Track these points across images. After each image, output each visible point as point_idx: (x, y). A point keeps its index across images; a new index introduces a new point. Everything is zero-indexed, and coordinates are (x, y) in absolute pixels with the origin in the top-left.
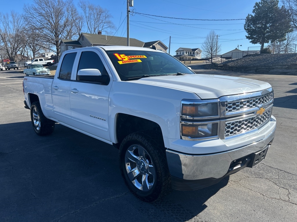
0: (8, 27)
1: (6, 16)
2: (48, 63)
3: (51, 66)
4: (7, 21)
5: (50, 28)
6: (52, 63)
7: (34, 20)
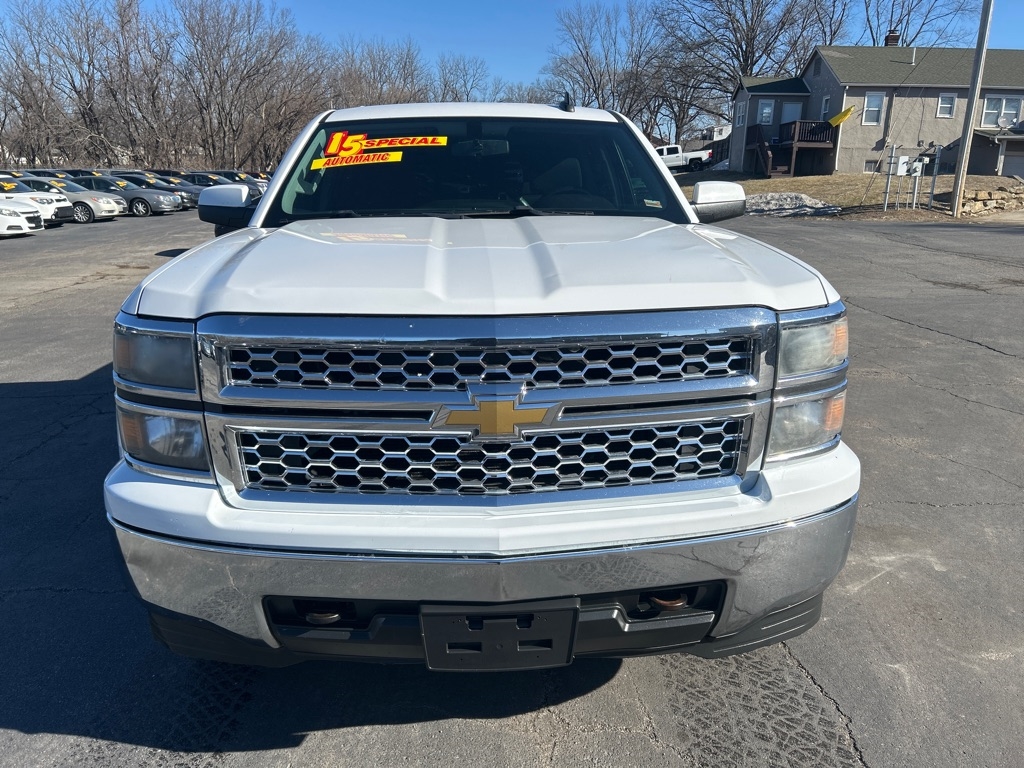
0: (612, 49)
1: (612, 15)
2: (691, 160)
3: (701, 169)
4: (613, 30)
5: (730, 41)
6: (703, 159)
7: (684, 18)
